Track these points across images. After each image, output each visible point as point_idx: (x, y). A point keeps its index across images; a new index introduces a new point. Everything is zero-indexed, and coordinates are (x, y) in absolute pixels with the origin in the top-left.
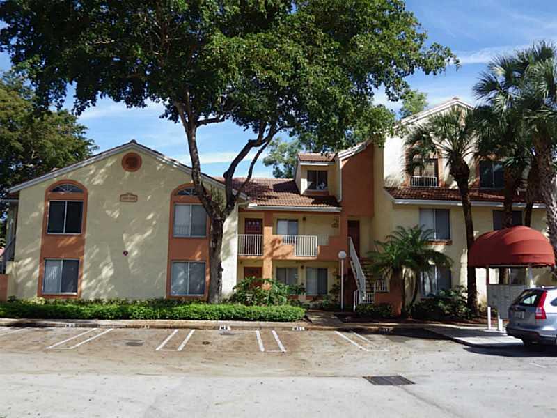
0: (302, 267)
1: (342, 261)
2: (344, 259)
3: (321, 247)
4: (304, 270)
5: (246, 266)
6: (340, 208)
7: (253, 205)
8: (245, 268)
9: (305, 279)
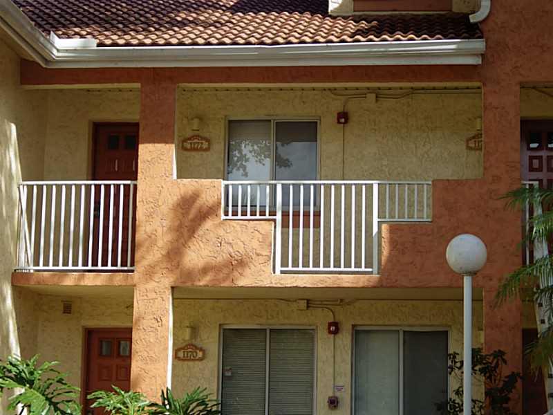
0: (334, 328)
1: (467, 282)
2: (473, 273)
3: (395, 229)
4: (345, 339)
5: (92, 324)
6: (478, 45)
7: (74, 43)
8: (89, 333)
9: (345, 380)
